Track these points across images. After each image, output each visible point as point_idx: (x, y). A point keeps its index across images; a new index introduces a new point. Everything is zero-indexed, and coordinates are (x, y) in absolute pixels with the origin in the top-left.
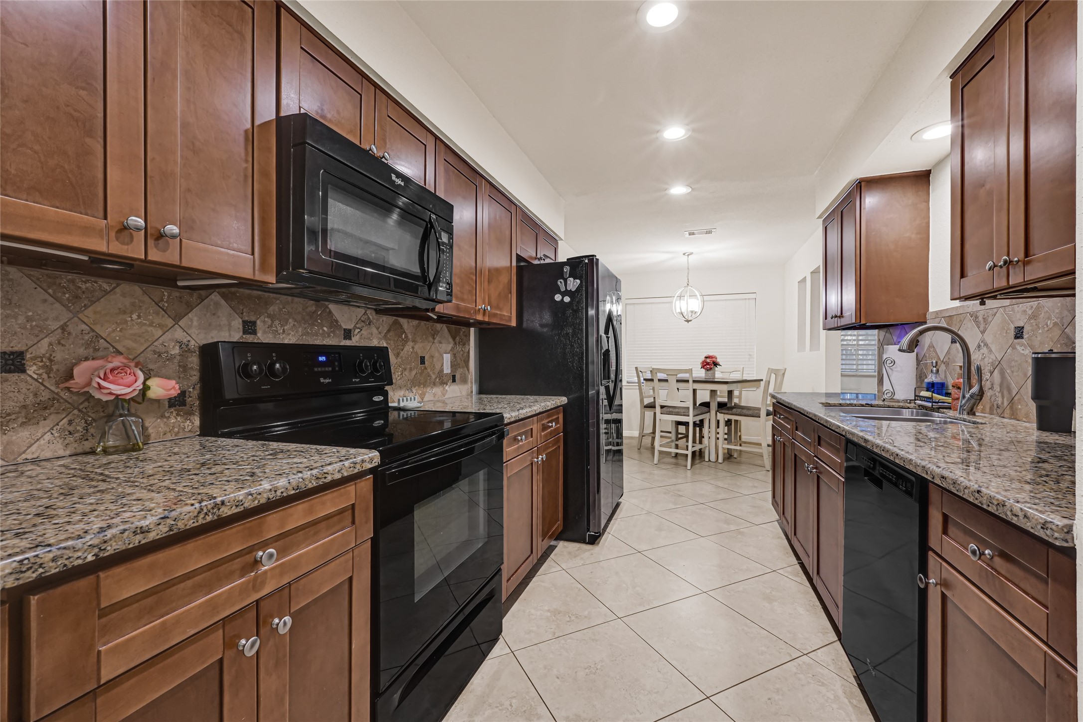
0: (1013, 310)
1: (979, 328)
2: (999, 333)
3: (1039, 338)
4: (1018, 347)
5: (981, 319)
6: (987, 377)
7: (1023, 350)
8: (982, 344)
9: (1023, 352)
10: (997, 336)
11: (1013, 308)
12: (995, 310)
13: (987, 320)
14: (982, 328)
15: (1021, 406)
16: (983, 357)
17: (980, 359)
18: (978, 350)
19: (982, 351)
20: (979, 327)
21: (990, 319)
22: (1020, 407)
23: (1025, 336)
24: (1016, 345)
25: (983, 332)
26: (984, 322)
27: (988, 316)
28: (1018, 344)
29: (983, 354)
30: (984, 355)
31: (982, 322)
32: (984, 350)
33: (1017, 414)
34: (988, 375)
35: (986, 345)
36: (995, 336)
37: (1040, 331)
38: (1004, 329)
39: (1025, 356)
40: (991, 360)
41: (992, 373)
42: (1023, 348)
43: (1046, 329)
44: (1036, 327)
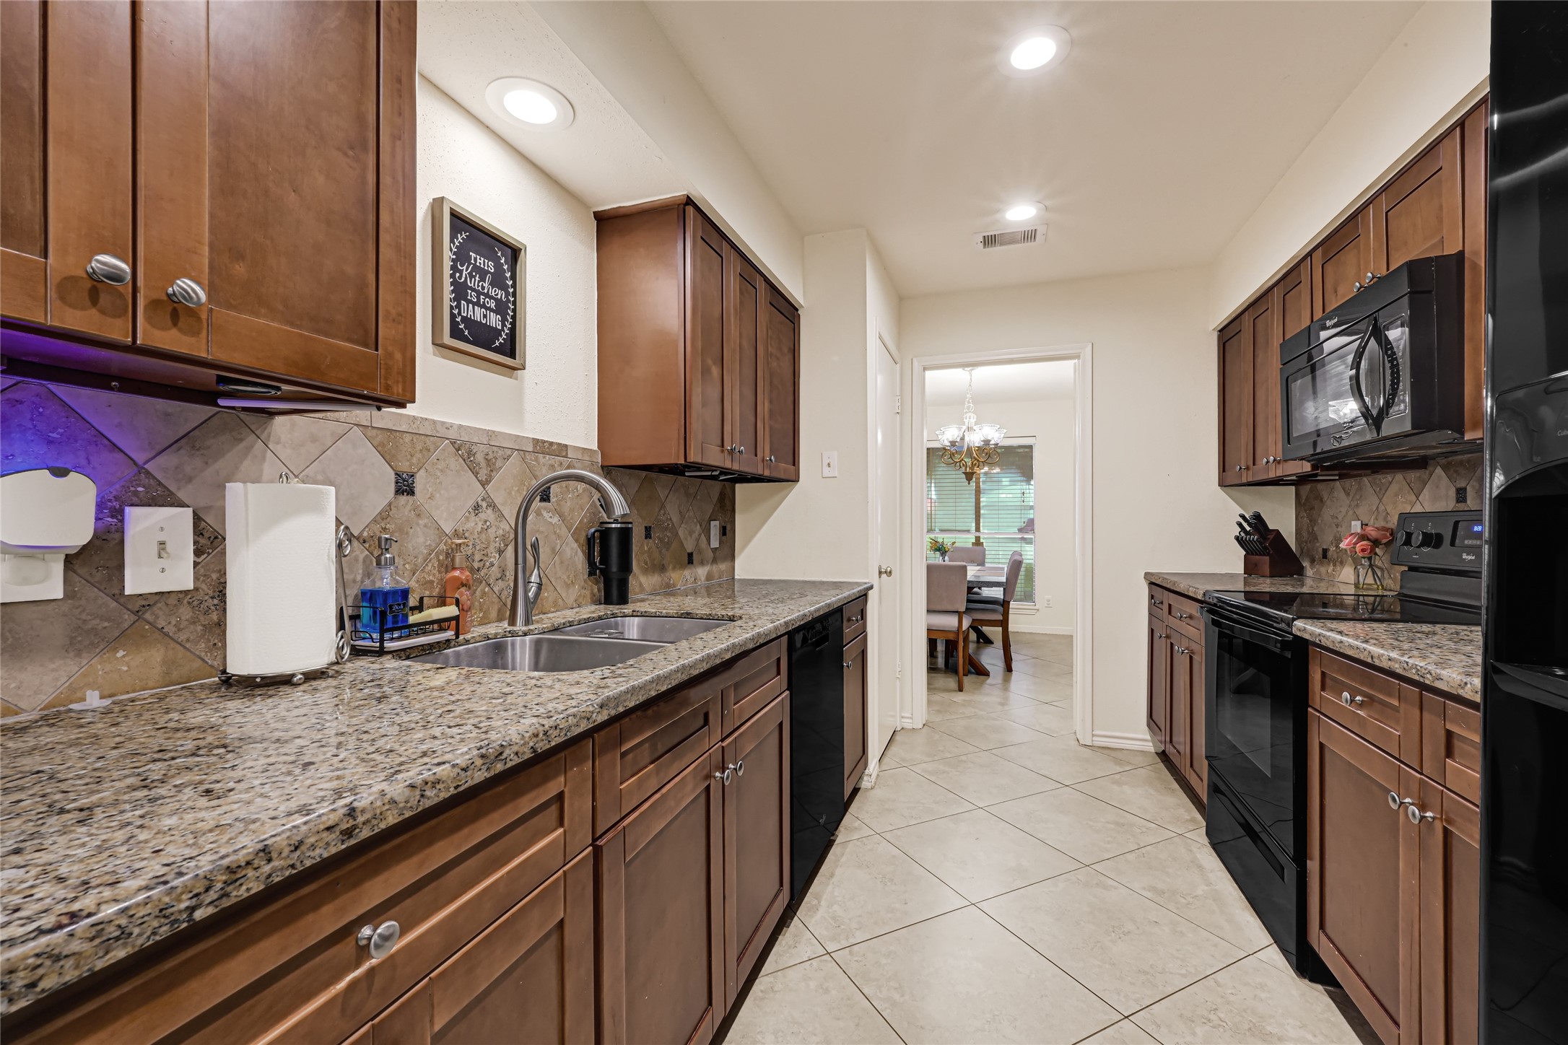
0: (537, 460)
1: (476, 474)
2: (517, 488)
3: (569, 504)
4: (545, 514)
5: (480, 458)
6: (492, 560)
7: (551, 517)
8: (484, 504)
9: (550, 520)
10: (513, 493)
11: (537, 457)
12: (509, 452)
13: (494, 464)
14: (482, 476)
15: (548, 593)
16: (485, 527)
17: (479, 529)
18: (474, 515)
19: (482, 516)
20: (478, 473)
21: (498, 464)
22: (546, 595)
23: (553, 499)
24: (542, 510)
25: (484, 484)
26: (488, 465)
27: (496, 458)
28: (545, 509)
29: (486, 521)
30: (488, 523)
31: (483, 464)
32: (489, 514)
33: (543, 606)
34: (495, 557)
35: (492, 505)
36: (510, 493)
37: (570, 496)
38: (525, 485)
39: (553, 525)
40: (501, 532)
41: (501, 552)
42: (550, 514)
43: (576, 494)
44: (565, 489)
